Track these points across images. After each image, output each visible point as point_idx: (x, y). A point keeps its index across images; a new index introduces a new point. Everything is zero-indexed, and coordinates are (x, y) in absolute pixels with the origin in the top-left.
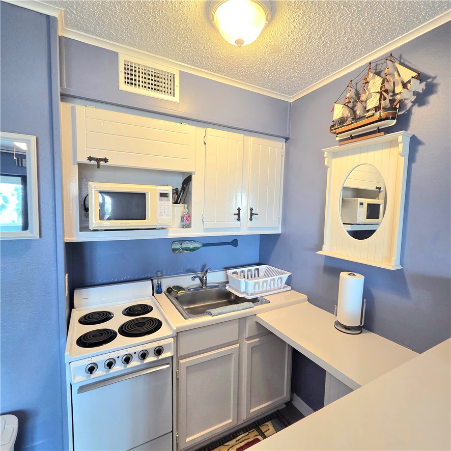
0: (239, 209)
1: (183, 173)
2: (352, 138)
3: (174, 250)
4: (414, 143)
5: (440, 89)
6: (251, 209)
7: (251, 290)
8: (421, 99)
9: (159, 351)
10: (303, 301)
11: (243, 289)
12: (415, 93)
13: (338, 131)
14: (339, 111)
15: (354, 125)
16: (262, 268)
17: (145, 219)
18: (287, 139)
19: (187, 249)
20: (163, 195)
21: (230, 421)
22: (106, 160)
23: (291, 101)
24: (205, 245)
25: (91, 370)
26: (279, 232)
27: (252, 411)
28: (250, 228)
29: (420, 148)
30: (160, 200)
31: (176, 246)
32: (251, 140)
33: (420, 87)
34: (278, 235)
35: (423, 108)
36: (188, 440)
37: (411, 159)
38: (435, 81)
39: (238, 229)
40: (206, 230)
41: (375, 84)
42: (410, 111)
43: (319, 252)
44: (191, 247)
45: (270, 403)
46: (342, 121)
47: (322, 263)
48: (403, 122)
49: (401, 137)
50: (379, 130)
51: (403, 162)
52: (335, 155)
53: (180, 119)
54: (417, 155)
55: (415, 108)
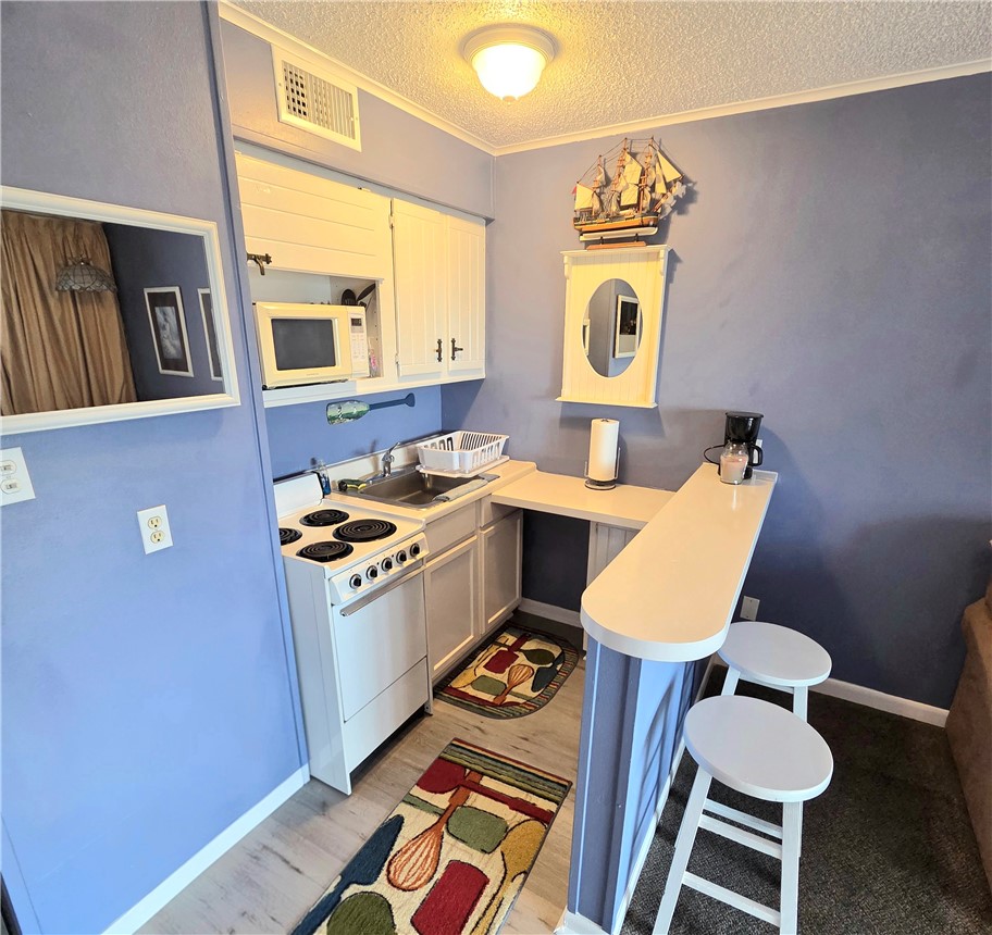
0: (440, 342)
2: (602, 241)
3: (332, 419)
4: (673, 258)
5: (700, 198)
6: (453, 341)
7: (469, 465)
8: (681, 205)
9: (415, 550)
10: (532, 470)
11: (456, 466)
12: (676, 198)
13: (585, 228)
14: (585, 198)
15: (608, 225)
16: (457, 436)
17: (334, 365)
18: (489, 221)
19: (349, 416)
20: (356, 322)
21: (472, 637)
22: (267, 259)
23: (495, 154)
24: (372, 407)
25: (358, 582)
26: (482, 376)
27: (490, 621)
28: (451, 373)
29: (678, 266)
30: (353, 330)
31: (333, 412)
33: (679, 190)
34: (480, 381)
35: (682, 217)
36: (435, 668)
37: (669, 279)
38: (695, 188)
39: (438, 374)
40: (401, 379)
41: (632, 171)
42: (668, 217)
43: (558, 399)
44: (355, 412)
45: (504, 609)
46: (589, 214)
47: (557, 413)
48: (662, 225)
49: (662, 250)
50: (637, 238)
51: (662, 279)
52: (576, 261)
53: (361, 181)
54: (676, 274)
55: (675, 217)
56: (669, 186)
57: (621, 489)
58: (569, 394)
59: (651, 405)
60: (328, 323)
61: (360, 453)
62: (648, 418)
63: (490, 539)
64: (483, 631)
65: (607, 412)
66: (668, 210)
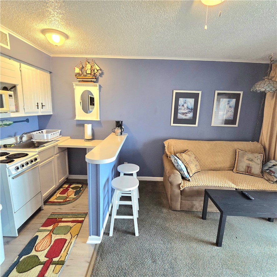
0: (38, 103)
2: (83, 81)
4: (100, 87)
5: (105, 74)
6: (42, 104)
7: (50, 138)
8: (101, 75)
9: (36, 159)
10: (69, 139)
11: (45, 138)
12: (99, 73)
13: (78, 77)
14: (77, 70)
15: (84, 77)
16: (44, 131)
17: (3, 108)
18: (50, 73)
19: (6, 125)
20: (10, 96)
21: (54, 186)
23: (51, 56)
24: (14, 122)
25: (18, 169)
26: (52, 114)
27: (60, 181)
28: (42, 112)
29: (102, 88)
30: (9, 98)
31: (0, 123)
32: (38, 71)
33: (100, 72)
36: (43, 196)
37: (100, 91)
38: (103, 72)
39: (38, 112)
40: (25, 113)
42: (98, 77)
43: (75, 119)
44: (8, 123)
45: (63, 178)
47: (75, 123)
48: (97, 79)
49: (98, 84)
50: (91, 81)
51: (98, 91)
52: (77, 85)
53: (10, 57)
54: (101, 90)
55: (100, 77)
56: (97, 70)
57: (93, 141)
58: (78, 118)
59: (99, 119)
61: (10, 136)
62: (99, 122)
63: (58, 158)
64: (58, 184)
65: (88, 122)
66: (98, 76)
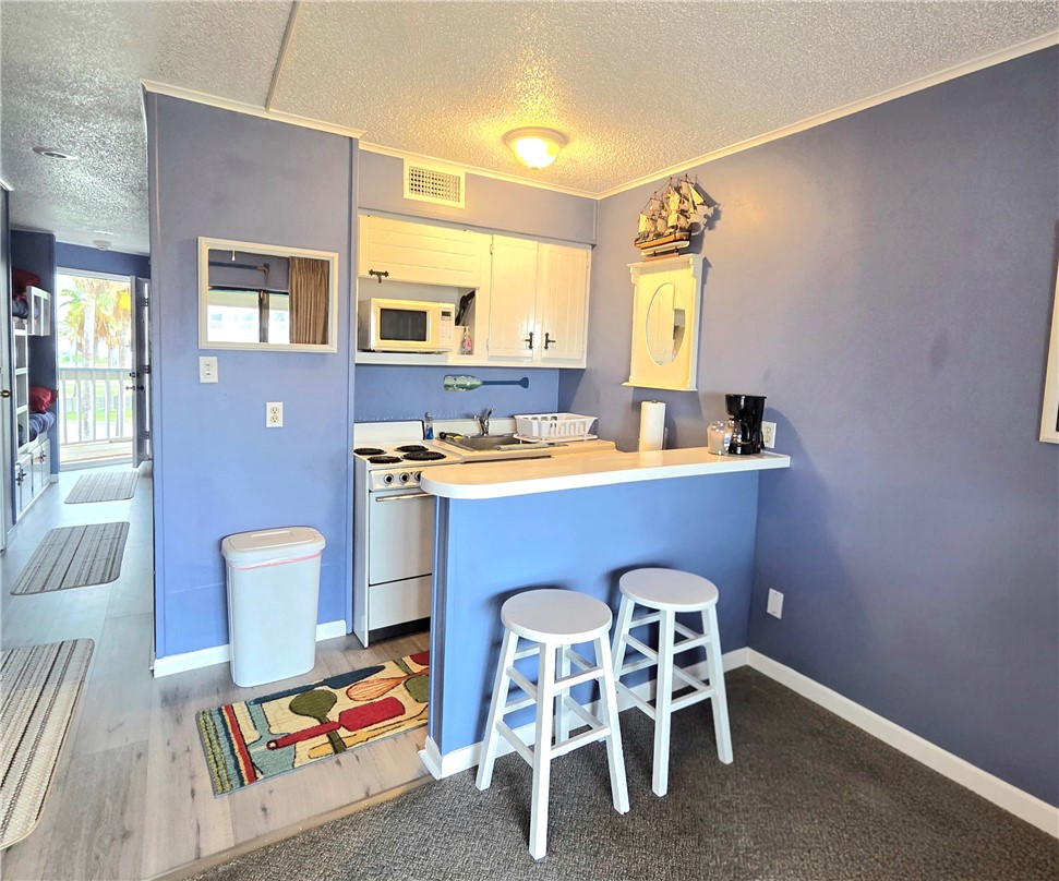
0: (531, 334)
1: (460, 289)
2: (655, 255)
3: (447, 386)
4: (706, 264)
5: (723, 215)
6: (547, 335)
8: (711, 223)
10: (609, 448)
11: (535, 434)
12: (706, 216)
13: (642, 246)
14: (644, 225)
15: (655, 242)
17: (425, 340)
18: (593, 246)
19: (463, 387)
20: (445, 314)
22: (386, 274)
23: (599, 199)
24: (485, 383)
25: (389, 479)
26: (583, 365)
28: (544, 359)
29: (710, 270)
30: (442, 319)
31: (450, 381)
32: (546, 248)
34: (581, 370)
35: (711, 232)
37: (704, 282)
38: (720, 207)
39: (530, 359)
40: (491, 358)
41: (675, 201)
42: (702, 233)
43: (625, 384)
44: (468, 384)
46: (645, 236)
47: (629, 398)
50: (677, 250)
51: (697, 283)
52: (643, 271)
53: (465, 226)
54: (708, 277)
55: (706, 231)
56: (696, 208)
58: (635, 379)
59: (690, 386)
60: (423, 314)
61: (469, 417)
62: (692, 397)
65: (656, 395)
66: (703, 227)
